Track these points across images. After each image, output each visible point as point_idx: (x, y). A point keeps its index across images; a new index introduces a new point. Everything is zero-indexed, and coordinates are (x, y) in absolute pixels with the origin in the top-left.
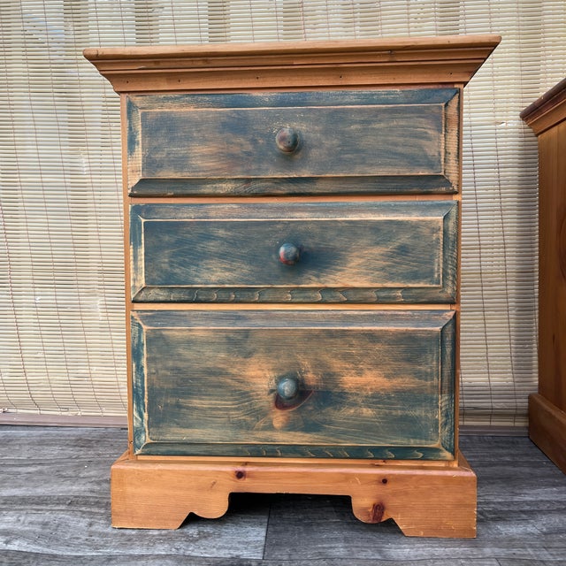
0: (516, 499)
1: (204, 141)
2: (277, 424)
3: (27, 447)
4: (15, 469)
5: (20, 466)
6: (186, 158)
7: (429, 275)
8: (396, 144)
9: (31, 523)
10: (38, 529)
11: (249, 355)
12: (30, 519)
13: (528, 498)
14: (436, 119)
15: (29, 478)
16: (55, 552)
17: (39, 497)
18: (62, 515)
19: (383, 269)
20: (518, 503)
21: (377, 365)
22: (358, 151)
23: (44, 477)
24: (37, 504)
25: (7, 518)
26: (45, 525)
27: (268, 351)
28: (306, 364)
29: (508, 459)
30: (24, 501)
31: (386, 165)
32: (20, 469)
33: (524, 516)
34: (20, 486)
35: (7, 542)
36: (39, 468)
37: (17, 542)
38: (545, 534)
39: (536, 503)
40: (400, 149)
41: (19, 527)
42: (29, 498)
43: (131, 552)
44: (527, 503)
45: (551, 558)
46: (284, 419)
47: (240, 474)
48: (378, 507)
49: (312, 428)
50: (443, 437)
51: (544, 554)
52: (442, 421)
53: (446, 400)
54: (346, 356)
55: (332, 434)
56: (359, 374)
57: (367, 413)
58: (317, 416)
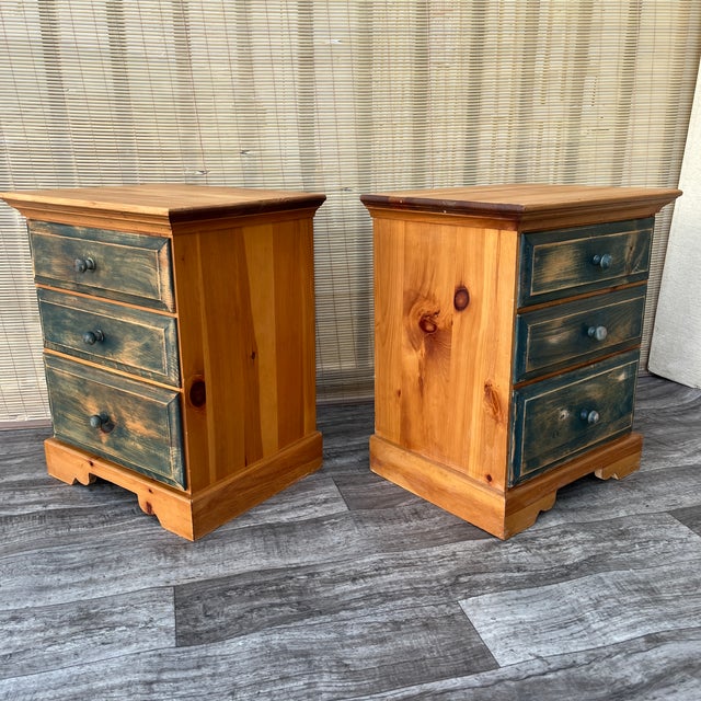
1: (57, 256)
2: (104, 441)
6: (49, 266)
7: (160, 367)
8: (136, 274)
11: (87, 394)
14: (153, 260)
19: (139, 357)
21: (141, 418)
22: (121, 276)
27: (94, 395)
28: (111, 408)
31: (134, 288)
40: (139, 279)
46: (105, 438)
47: (92, 464)
48: (149, 506)
49: (117, 448)
50: (175, 473)
51: (357, 472)
52: (173, 463)
53: (174, 451)
54: (127, 409)
55: (126, 455)
56: (134, 422)
57: (140, 447)
58: (118, 442)
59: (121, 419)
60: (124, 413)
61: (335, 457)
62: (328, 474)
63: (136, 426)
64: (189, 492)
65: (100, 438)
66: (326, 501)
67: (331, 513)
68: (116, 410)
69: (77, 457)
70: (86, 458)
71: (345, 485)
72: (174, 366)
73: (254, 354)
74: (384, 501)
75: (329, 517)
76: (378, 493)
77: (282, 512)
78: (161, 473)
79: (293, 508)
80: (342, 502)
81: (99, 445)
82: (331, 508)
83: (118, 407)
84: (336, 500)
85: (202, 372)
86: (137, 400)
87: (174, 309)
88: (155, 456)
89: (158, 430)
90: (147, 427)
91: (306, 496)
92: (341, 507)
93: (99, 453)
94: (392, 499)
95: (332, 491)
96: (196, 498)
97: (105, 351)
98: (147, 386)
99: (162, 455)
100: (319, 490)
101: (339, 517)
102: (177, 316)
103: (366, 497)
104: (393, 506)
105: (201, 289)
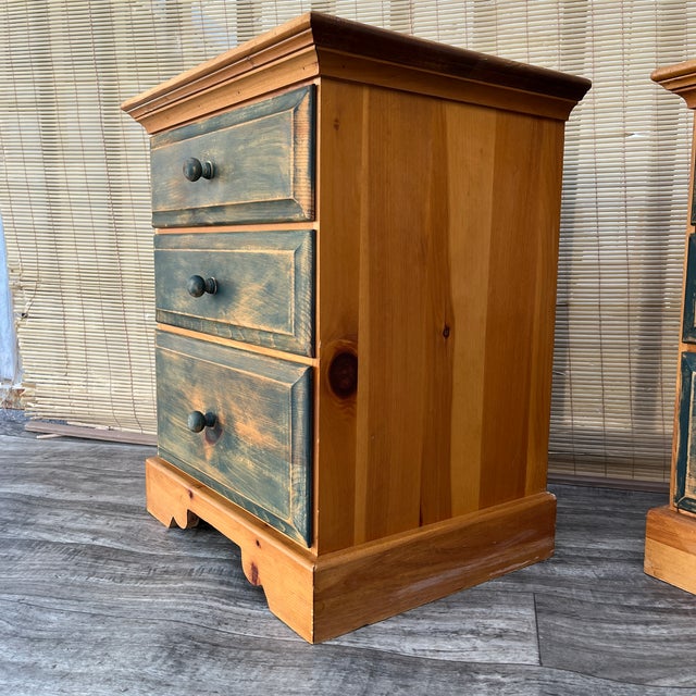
0: (591, 546)
2: (208, 457)
3: (128, 461)
4: (113, 480)
5: (119, 477)
8: (264, 164)
9: (118, 526)
10: (122, 531)
11: (194, 382)
12: (117, 524)
13: (604, 547)
15: (124, 488)
16: (133, 550)
17: (129, 506)
18: (145, 523)
19: (259, 309)
20: (590, 550)
21: (254, 415)
23: (138, 488)
24: (127, 512)
25: (98, 521)
26: (129, 528)
27: (202, 383)
28: (219, 401)
29: (608, 509)
30: (116, 508)
32: (118, 480)
33: (588, 561)
34: (116, 494)
35: (93, 539)
36: (135, 480)
37: (102, 540)
38: (602, 579)
39: (609, 552)
40: (266, 170)
41: (107, 529)
42: (121, 506)
43: (197, 555)
44: (599, 551)
45: (592, 600)
46: (210, 451)
47: (191, 495)
48: (255, 569)
49: (223, 467)
50: (295, 514)
51: (587, 596)
52: (293, 495)
53: (298, 472)
54: (238, 400)
55: (233, 479)
56: (245, 422)
57: (250, 465)
58: (224, 458)
59: (230, 419)
60: (235, 409)
61: (555, 563)
62: (530, 587)
63: (248, 429)
64: (314, 551)
65: (204, 452)
66: (500, 635)
67: (502, 659)
68: (225, 405)
69: (177, 485)
70: (186, 485)
71: (552, 613)
72: (305, 318)
73: (447, 329)
74: (624, 666)
75: (494, 668)
76: (616, 647)
77: (411, 633)
78: (275, 511)
79: (435, 633)
80: (532, 645)
81: (201, 463)
82: (505, 650)
83: (228, 398)
84: (522, 637)
85: (354, 339)
86: (252, 383)
87: (313, 212)
88: (269, 481)
89: (276, 433)
90: (262, 430)
91: (471, 616)
92: (525, 655)
93: (202, 477)
94: (643, 666)
95: (522, 619)
96: (323, 565)
97: (217, 308)
98: (266, 360)
99: (278, 478)
100: (498, 610)
101: (514, 673)
102: (316, 226)
103: (587, 648)
104: (640, 682)
105: (364, 189)
